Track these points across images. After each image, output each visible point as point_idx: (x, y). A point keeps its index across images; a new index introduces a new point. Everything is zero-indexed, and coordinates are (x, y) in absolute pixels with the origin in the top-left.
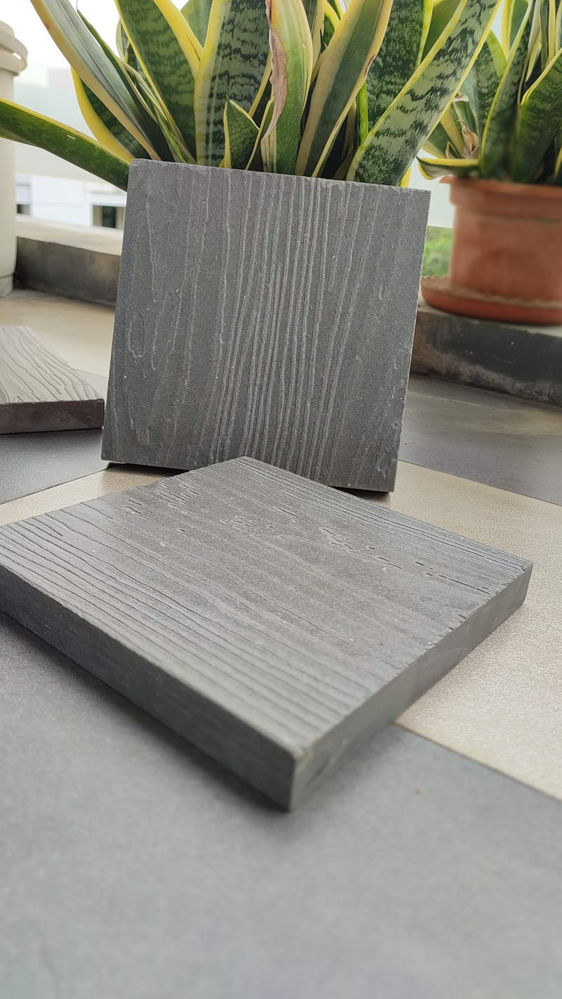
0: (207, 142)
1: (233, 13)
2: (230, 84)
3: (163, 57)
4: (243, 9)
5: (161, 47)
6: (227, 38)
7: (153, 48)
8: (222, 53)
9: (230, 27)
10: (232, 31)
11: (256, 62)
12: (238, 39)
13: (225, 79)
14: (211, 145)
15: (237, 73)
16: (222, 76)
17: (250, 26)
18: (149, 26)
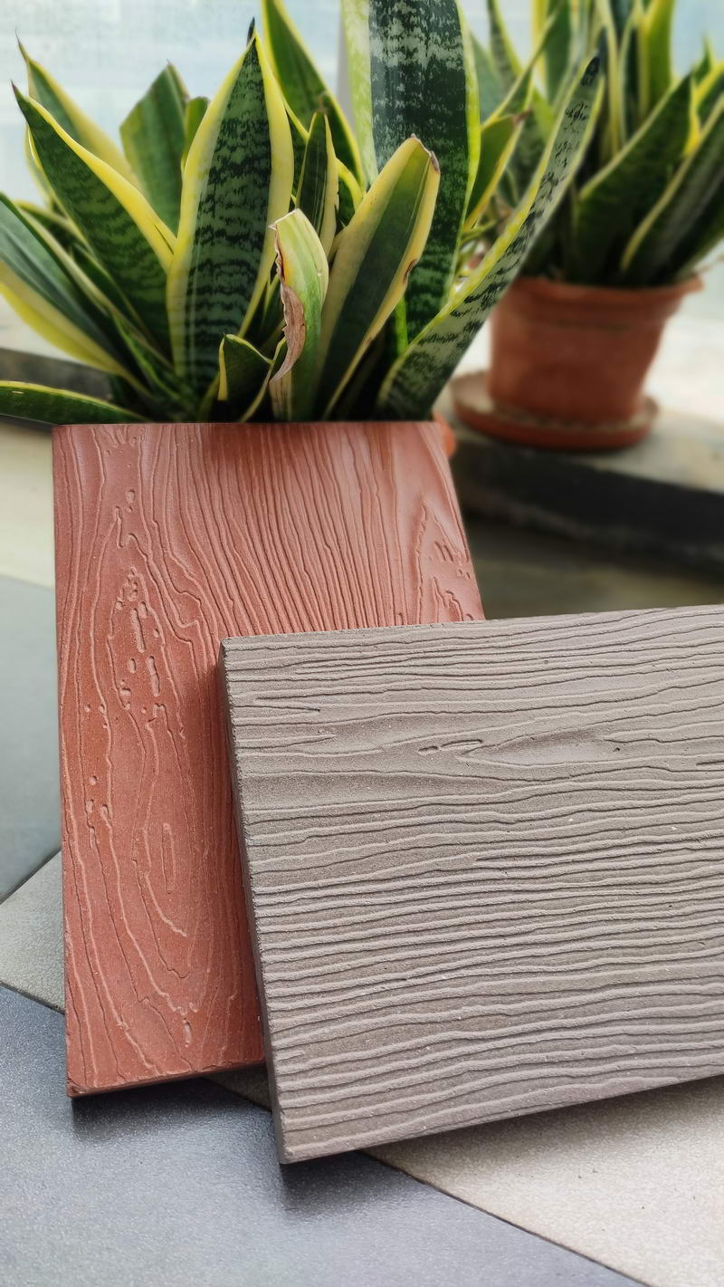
0: (187, 344)
1: (212, 186)
2: (214, 274)
3: (118, 246)
4: (225, 179)
5: (113, 234)
6: (207, 219)
7: (102, 235)
8: (201, 240)
9: (210, 205)
10: (212, 209)
11: (247, 245)
12: (221, 218)
13: (206, 271)
14: (193, 349)
15: (222, 260)
16: (202, 268)
17: (236, 198)
18: (94, 207)
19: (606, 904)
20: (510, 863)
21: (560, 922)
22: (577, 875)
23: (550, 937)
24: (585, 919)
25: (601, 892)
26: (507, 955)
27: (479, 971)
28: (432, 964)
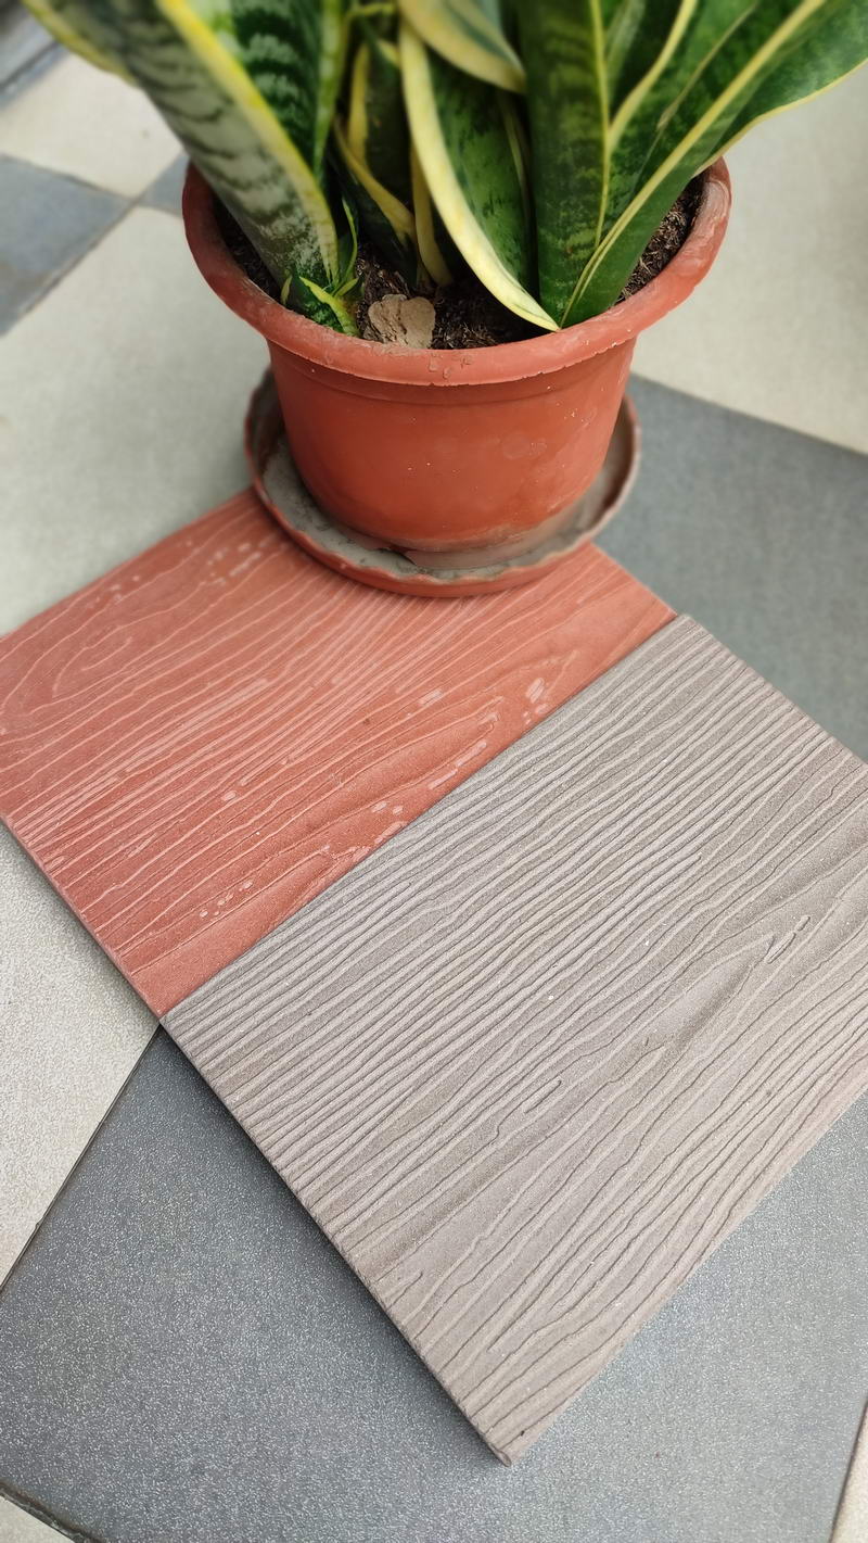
19: (575, 888)
20: (673, 872)
21: (604, 851)
22: (614, 897)
23: (606, 835)
24: (585, 866)
25: (585, 896)
26: (630, 802)
27: (644, 779)
28: (680, 764)
